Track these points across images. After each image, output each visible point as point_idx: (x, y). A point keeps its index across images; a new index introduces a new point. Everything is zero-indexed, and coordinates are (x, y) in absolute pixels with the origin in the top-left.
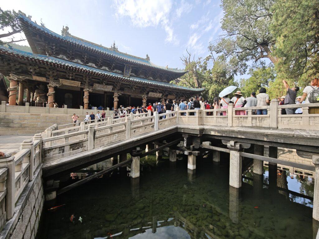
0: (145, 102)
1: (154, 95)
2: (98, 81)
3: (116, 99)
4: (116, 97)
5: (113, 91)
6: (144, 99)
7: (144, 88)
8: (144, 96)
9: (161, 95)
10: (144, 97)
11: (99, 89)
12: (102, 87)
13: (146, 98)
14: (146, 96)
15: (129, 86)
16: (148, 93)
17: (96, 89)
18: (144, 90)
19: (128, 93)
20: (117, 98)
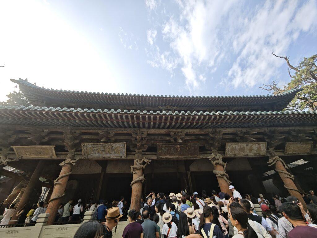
0: (223, 172)
1: (242, 149)
2: (95, 137)
3: (137, 176)
4: (139, 169)
5: (130, 157)
6: (217, 164)
7: (208, 138)
8: (213, 155)
9: (263, 146)
10: (214, 159)
11: (96, 155)
12: (102, 149)
13: (222, 162)
14: (220, 157)
15: (168, 138)
16: (222, 149)
17: (89, 157)
18: (211, 142)
19: (168, 156)
20: (139, 172)
